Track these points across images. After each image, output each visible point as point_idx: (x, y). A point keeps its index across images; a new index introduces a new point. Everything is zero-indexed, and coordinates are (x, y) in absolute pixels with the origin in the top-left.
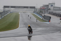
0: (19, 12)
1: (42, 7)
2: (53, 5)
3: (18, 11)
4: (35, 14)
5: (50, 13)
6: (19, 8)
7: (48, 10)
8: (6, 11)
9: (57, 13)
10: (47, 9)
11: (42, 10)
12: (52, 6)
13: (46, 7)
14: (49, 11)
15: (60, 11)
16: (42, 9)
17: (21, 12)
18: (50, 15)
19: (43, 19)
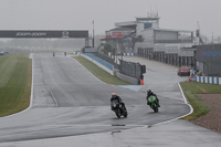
1: (111, 33)
2: (151, 24)
3: (26, 48)
9: (167, 52)
10: (130, 39)
11: (111, 42)
13: (125, 32)
14: (138, 45)
15: (179, 45)
19: (115, 76)
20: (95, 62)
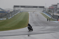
1: (50, 7)
3: (28, 10)
4: (44, 13)
6: (29, 7)
7: (57, 9)
8: (16, 11)
13: (54, 7)
14: (58, 10)
16: (51, 9)
17: (31, 11)
20: (46, 15)
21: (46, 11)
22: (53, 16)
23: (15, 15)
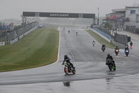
0: (57, 26)
1: (109, 16)
2: (135, 11)
3: (56, 24)
5: (128, 29)
7: (124, 21)
8: (29, 24)
10: (121, 20)
11: (109, 22)
12: (133, 12)
13: (118, 16)
14: (126, 24)
16: (111, 20)
18: (129, 34)
19: (111, 43)
20: (99, 34)
21: (99, 26)
22: (116, 37)
23: (26, 33)
